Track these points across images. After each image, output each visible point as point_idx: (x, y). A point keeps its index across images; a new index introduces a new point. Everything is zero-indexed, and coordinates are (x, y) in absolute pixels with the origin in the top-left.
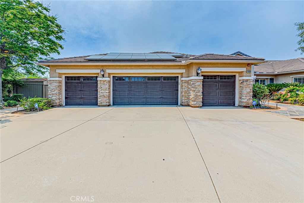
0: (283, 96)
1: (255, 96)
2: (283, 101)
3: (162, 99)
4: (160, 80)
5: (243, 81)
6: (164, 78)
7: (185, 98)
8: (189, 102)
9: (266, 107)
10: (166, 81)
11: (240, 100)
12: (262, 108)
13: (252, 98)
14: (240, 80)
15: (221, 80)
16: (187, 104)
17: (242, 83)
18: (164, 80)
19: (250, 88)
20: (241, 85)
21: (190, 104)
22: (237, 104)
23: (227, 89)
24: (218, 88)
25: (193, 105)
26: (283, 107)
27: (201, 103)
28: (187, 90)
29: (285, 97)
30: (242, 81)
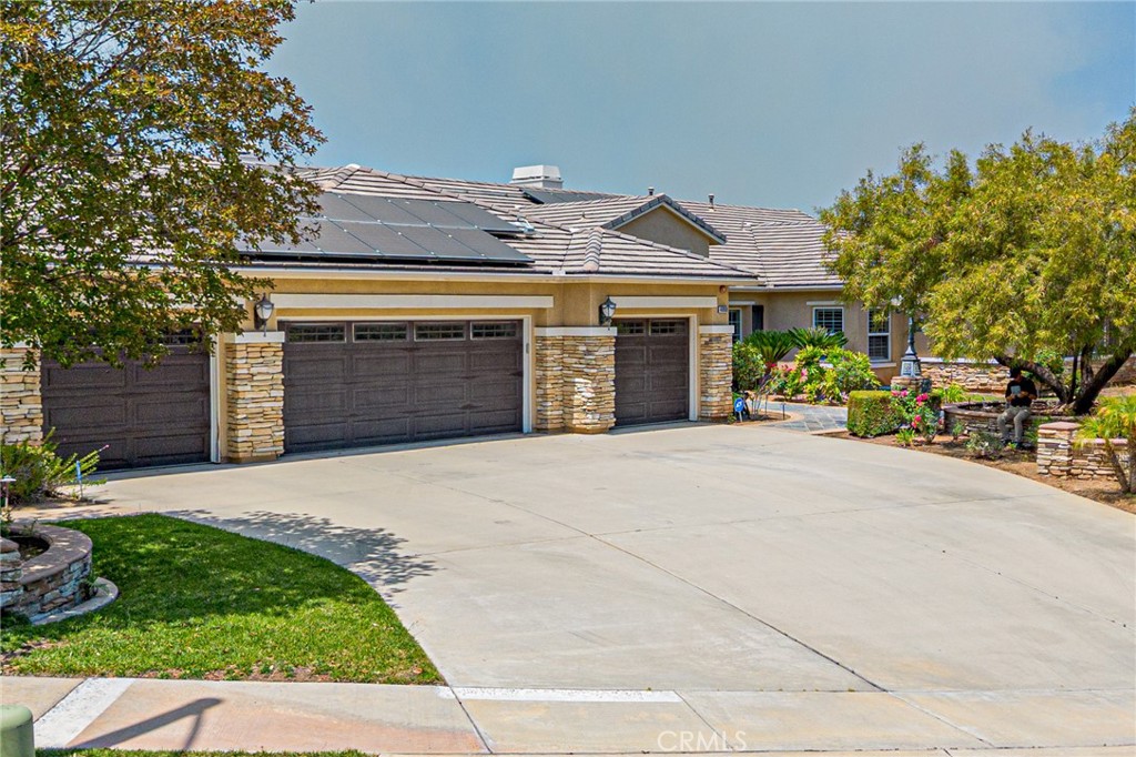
0: (793, 380)
1: (736, 386)
2: (793, 395)
3: (468, 411)
4: (460, 335)
5: (711, 340)
6: (475, 327)
7: (555, 403)
8: (567, 416)
9: (761, 416)
10: (482, 339)
11: (704, 399)
12: (753, 420)
13: (730, 390)
14: (702, 336)
15: (656, 335)
16: (559, 426)
17: (706, 343)
18: (475, 335)
19: (727, 360)
20: (705, 352)
21: (574, 422)
22: (694, 412)
23: (668, 364)
24: (648, 362)
25: (589, 427)
26: (795, 413)
27: (612, 416)
28: (559, 373)
29: (796, 381)
30: (707, 339)
